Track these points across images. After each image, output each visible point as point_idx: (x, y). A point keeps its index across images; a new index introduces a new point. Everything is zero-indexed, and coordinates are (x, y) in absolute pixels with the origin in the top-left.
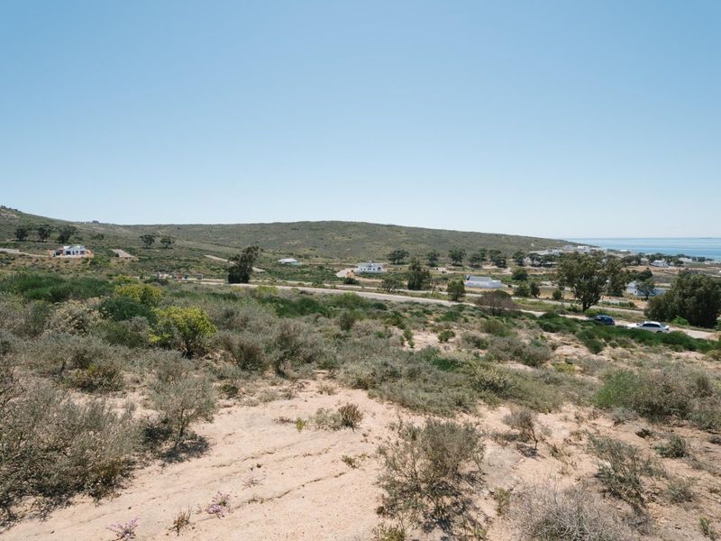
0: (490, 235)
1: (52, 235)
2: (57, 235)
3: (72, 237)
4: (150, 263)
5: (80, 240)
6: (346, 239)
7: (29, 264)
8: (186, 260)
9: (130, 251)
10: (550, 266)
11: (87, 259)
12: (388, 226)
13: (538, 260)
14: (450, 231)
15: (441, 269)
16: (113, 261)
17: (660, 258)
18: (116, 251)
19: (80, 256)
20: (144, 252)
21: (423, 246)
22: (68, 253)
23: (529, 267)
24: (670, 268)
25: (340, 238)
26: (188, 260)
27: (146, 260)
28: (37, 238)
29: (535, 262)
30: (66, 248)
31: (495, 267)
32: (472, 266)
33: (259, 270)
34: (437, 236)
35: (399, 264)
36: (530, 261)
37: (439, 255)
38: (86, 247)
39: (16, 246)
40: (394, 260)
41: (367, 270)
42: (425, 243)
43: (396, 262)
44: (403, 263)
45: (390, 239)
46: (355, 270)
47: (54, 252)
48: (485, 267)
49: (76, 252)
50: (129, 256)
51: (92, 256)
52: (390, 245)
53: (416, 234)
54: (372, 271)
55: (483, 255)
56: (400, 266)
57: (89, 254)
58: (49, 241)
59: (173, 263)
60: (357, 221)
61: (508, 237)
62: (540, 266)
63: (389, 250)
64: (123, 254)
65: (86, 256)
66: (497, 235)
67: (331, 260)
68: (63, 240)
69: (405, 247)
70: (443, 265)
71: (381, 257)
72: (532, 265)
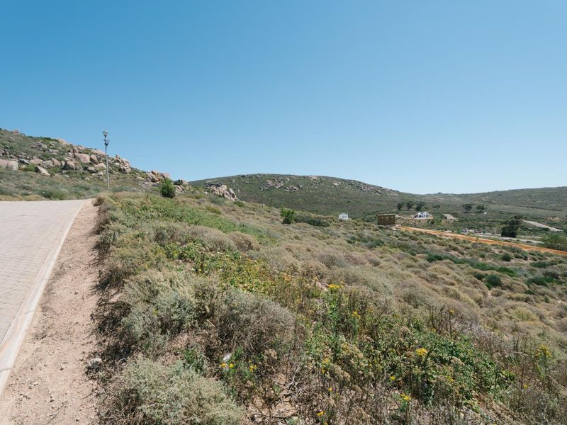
1: (413, 206)
2: (416, 206)
3: (423, 207)
4: (465, 223)
5: (426, 209)
7: (403, 222)
8: (491, 221)
9: (455, 215)
11: (429, 220)
16: (443, 221)
18: (445, 215)
19: (426, 218)
20: (464, 215)
22: (420, 216)
26: (494, 221)
27: (463, 221)
28: (406, 208)
30: (419, 214)
33: (557, 230)
38: (429, 213)
39: (397, 213)
47: (413, 216)
49: (425, 216)
50: (453, 218)
51: (432, 218)
57: (431, 217)
58: (412, 210)
59: (481, 223)
64: (449, 217)
65: (429, 218)
68: (418, 209)
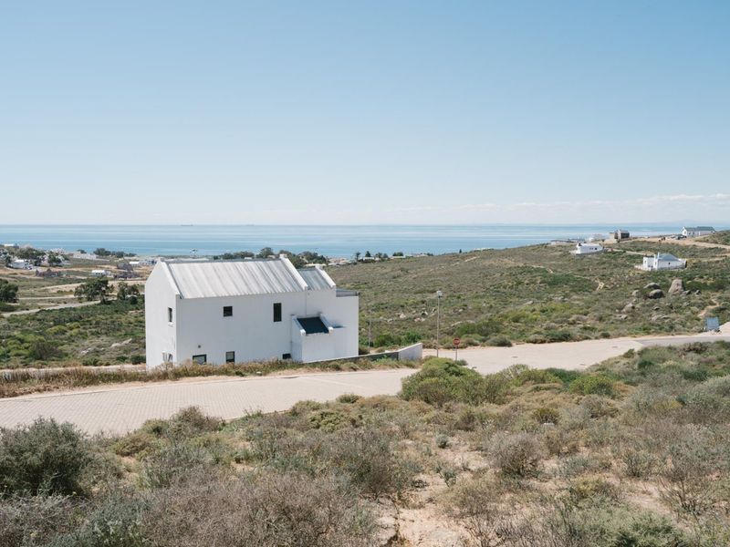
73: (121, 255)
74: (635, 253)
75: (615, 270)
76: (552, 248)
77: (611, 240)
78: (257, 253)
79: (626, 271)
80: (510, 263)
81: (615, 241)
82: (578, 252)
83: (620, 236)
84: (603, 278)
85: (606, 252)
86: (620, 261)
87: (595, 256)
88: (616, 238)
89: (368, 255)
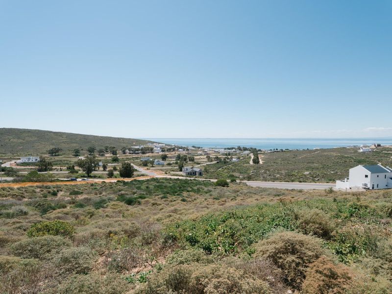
0: (115, 138)
6: (20, 141)
10: (138, 153)
12: (54, 133)
13: (132, 151)
14: (94, 136)
15: (80, 158)
17: (182, 148)
21: (75, 145)
23: (128, 154)
24: (185, 152)
25: (15, 140)
29: (131, 152)
31: (112, 155)
32: (99, 155)
34: (85, 138)
35: (55, 155)
36: (129, 152)
37: (82, 150)
40: (53, 153)
41: (27, 161)
42: (76, 143)
43: (54, 154)
44: (58, 155)
45: (54, 141)
46: (18, 161)
48: (106, 155)
52: (53, 144)
53: (72, 137)
54: (31, 161)
55: (107, 149)
56: (56, 157)
60: (32, 129)
61: (123, 139)
62: (133, 153)
63: (52, 147)
66: (118, 138)
67: (4, 155)
69: (62, 146)
70: (83, 155)
71: (45, 152)
72: (130, 153)
73: (199, 148)
74: (386, 152)
75: (383, 158)
76: (349, 149)
77: (373, 147)
78: (237, 148)
79: (388, 159)
80: (335, 154)
81: (375, 147)
82: (361, 151)
83: (376, 145)
84: (379, 161)
85: (373, 151)
86: (381, 155)
87: (369, 153)
88: (375, 146)
89: (277, 150)
